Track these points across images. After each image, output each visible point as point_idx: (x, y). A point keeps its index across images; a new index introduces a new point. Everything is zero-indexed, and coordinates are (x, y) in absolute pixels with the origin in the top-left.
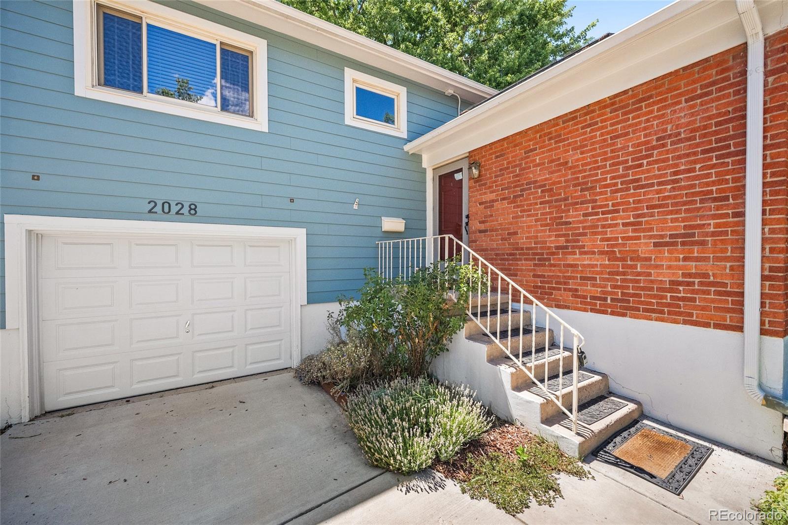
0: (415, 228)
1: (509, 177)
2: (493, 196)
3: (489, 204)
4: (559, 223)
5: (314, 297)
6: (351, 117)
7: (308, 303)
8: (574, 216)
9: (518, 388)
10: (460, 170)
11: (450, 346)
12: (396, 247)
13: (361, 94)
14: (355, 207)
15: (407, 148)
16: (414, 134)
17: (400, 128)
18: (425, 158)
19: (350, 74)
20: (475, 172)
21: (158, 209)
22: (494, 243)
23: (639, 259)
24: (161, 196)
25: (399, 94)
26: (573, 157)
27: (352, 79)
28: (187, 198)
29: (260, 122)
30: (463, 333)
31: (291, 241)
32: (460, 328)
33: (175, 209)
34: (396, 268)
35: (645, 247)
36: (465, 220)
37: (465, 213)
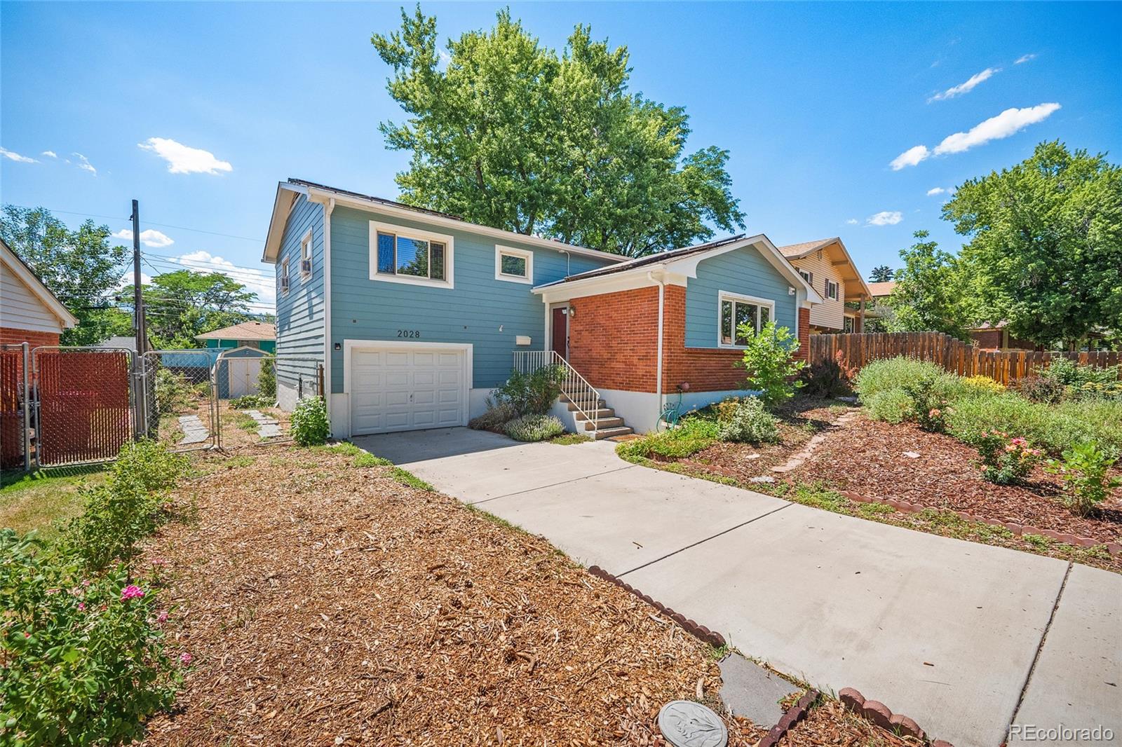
0: (537, 344)
1: (588, 319)
2: (581, 328)
3: (579, 332)
4: (609, 346)
5: (477, 384)
6: (499, 276)
7: (474, 388)
8: (614, 344)
9: (578, 419)
10: (565, 308)
11: (552, 406)
12: (525, 355)
13: (506, 259)
14: (501, 330)
15: (532, 291)
16: (539, 282)
17: (529, 278)
18: (544, 296)
19: (498, 248)
20: (572, 312)
21: (402, 334)
22: (580, 354)
23: (633, 365)
24: (403, 327)
25: (528, 256)
26: (614, 315)
27: (500, 250)
28: (414, 328)
29: (449, 284)
30: (558, 399)
31: (464, 352)
32: (557, 396)
33: (410, 334)
34: (525, 368)
35: (635, 361)
36: (567, 340)
37: (567, 336)
